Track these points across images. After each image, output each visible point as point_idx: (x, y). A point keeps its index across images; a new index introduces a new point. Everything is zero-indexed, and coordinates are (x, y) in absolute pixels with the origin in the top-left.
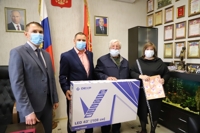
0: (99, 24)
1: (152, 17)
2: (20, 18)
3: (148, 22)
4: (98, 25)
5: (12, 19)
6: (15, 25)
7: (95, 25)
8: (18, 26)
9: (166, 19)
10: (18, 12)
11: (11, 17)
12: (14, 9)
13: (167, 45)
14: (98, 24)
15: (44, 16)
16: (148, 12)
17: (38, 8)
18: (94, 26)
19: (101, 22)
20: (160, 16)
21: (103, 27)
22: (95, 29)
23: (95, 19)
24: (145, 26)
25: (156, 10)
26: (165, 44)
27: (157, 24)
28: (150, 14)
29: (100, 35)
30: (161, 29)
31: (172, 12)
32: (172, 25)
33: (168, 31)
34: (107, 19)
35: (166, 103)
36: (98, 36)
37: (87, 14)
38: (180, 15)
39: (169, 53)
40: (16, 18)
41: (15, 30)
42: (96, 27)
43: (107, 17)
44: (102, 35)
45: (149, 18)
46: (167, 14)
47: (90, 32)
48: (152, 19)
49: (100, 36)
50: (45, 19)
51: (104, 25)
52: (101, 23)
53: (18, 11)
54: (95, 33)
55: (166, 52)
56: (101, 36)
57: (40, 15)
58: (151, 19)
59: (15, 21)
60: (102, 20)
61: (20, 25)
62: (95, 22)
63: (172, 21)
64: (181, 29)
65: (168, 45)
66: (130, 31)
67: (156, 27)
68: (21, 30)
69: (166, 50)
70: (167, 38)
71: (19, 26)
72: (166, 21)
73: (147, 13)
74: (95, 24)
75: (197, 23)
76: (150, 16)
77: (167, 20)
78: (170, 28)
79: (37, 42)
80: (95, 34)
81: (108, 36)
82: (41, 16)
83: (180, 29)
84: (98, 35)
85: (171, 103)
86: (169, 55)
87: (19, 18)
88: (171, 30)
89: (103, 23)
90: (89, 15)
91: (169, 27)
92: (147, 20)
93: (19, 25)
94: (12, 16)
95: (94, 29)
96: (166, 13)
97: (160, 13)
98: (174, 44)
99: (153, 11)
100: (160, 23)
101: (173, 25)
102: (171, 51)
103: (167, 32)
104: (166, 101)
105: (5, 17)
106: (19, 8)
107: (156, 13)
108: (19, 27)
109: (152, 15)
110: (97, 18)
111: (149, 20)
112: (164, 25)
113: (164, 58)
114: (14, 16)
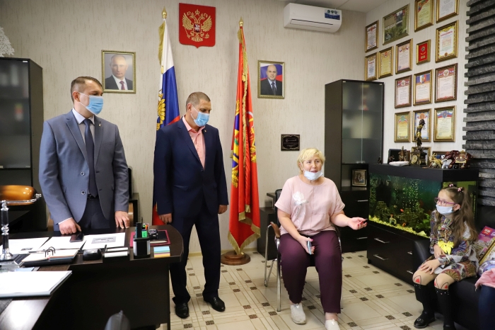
0: (266, 76)
1: (374, 60)
2: (126, 69)
3: (367, 70)
4: (264, 79)
5: (113, 71)
6: (118, 81)
7: (258, 79)
8: (122, 83)
9: (399, 65)
10: (123, 58)
12: (116, 53)
13: (400, 117)
15: (167, 64)
16: (368, 49)
17: (158, 50)
19: (270, 72)
20: (389, 57)
21: (275, 82)
23: (259, 66)
24: (361, 78)
25: (381, 48)
26: (398, 114)
27: (383, 73)
28: (370, 54)
29: (268, 96)
30: (389, 84)
31: (408, 51)
32: (408, 77)
33: (401, 88)
34: (283, 65)
35: (390, 226)
38: (422, 58)
39: (403, 133)
40: (120, 69)
41: (117, 88)
42: (261, 81)
43: (282, 63)
44: (272, 96)
45: (369, 62)
46: (401, 54)
48: (374, 64)
49: (269, 98)
50: (169, 70)
52: (271, 75)
54: (258, 93)
55: (398, 131)
56: (270, 100)
57: (160, 63)
58: (372, 64)
59: (118, 74)
60: (272, 68)
61: (126, 79)
62: (259, 72)
63: (408, 70)
64: (424, 85)
66: (328, 87)
67: (381, 80)
68: (126, 89)
69: (399, 127)
70: (400, 102)
72: (399, 69)
73: (366, 52)
75: (449, 75)
76: (371, 58)
77: (400, 67)
78: (406, 84)
80: (258, 95)
81: (284, 98)
82: (162, 64)
83: (421, 86)
84: (266, 98)
85: (398, 227)
86: (403, 137)
87: (123, 68)
88: (408, 87)
89: (275, 74)
91: (403, 81)
92: (366, 65)
93: (124, 80)
94: (112, 64)
95: (257, 85)
96: (400, 53)
97: (388, 52)
98: (412, 114)
99: (376, 47)
100: (389, 72)
101: (410, 76)
102: (407, 127)
103: (400, 90)
105: (102, 65)
106: (124, 51)
107: (381, 52)
108: (124, 84)
109: (375, 56)
110: (263, 65)
111: (369, 66)
112: (395, 77)
113: (395, 142)
114: (116, 65)
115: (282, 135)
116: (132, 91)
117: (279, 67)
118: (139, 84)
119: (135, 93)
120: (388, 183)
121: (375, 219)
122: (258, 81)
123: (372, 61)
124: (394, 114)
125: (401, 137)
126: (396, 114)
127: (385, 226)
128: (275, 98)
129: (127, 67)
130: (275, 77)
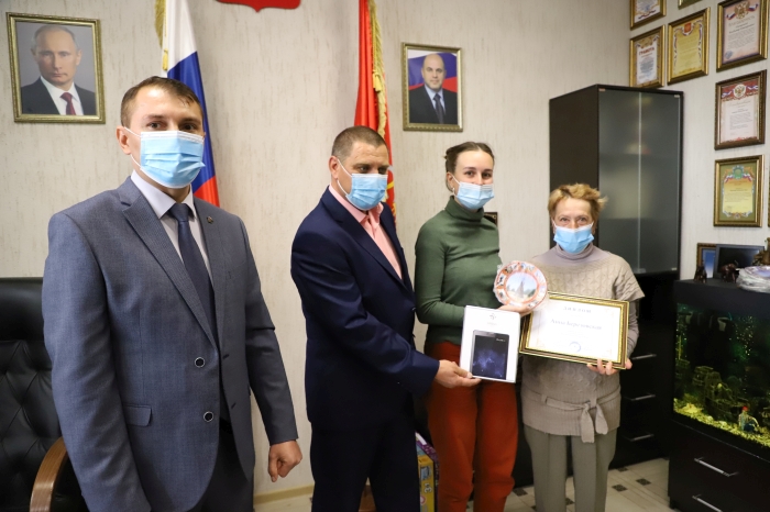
0: (422, 80)
1: (655, 44)
2: (75, 62)
3: (635, 65)
4: (417, 85)
5: (42, 66)
6: (56, 93)
7: (404, 86)
8: (66, 97)
9: (727, 50)
10: (68, 35)
11: (38, 55)
12: (49, 23)
13: (730, 169)
14: (417, 81)
15: (179, 45)
16: (637, 20)
17: (154, 11)
18: (400, 88)
19: (431, 69)
20: (696, 36)
21: (441, 94)
22: (404, 104)
23: (403, 56)
24: (623, 82)
25: (674, 13)
26: (721, 163)
27: (678, 71)
28: (644, 31)
29: (427, 126)
30: (698, 99)
31: (756, 14)
32: (756, 74)
33: (734, 102)
34: (458, 55)
35: (744, 435)
36: (419, 133)
37: (371, 33)
39: (739, 202)
40: (59, 62)
42: (410, 92)
43: (456, 50)
44: (435, 126)
45: (639, 50)
46: (731, 26)
47: (386, 114)
48: (654, 54)
49: (429, 130)
50: (183, 61)
51: (444, 83)
52: (432, 77)
53: (67, 30)
54: (404, 119)
55: (725, 199)
56: (432, 134)
57: (161, 44)
58: (648, 54)
59: (55, 75)
60: (434, 62)
62: (404, 71)
65: (734, 167)
66: (556, 105)
67: (676, 87)
68: (79, 114)
69: (726, 191)
70: (729, 136)
71: (71, 96)
72: (726, 60)
73: (632, 29)
74: (404, 81)
76: (647, 39)
77: (731, 54)
78: (748, 91)
79: (171, 175)
80: (405, 124)
81: (461, 131)
82: (165, 46)
84: (421, 130)
86: (739, 214)
87: (69, 60)
88: (754, 100)
89: (441, 76)
90: (381, 41)
91: (740, 86)
92: (632, 56)
93: (72, 91)
94: (38, 50)
95: (400, 100)
96: (728, 22)
97: (693, 22)
98: (766, 161)
99: (660, 15)
100: (696, 66)
101: (762, 74)
102: (751, 192)
103: (728, 107)
104: (741, 424)
105: (11, 59)
106: (70, 15)
107: (674, 24)
108: (73, 101)
109: (657, 36)
110: (413, 54)
111: (640, 59)
112: (714, 77)
113: (715, 225)
114: (51, 53)
116: (96, 118)
117: (449, 58)
118: (112, 100)
119: (102, 122)
120: (723, 325)
121: (691, 410)
122: (404, 91)
123: (649, 47)
124: (713, 163)
125: (733, 214)
126: (717, 162)
127: (726, 434)
128: (442, 131)
129: (79, 58)
130: (440, 82)
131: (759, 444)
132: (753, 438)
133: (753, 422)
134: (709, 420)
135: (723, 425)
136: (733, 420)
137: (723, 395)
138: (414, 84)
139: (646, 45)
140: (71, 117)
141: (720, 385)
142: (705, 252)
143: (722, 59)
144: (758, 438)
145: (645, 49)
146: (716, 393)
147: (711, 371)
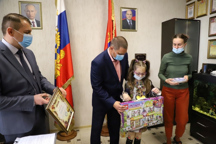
0: (126, 17)
1: (193, 7)
2: (35, 13)
3: (187, 12)
4: (124, 19)
5: (27, 14)
9: (213, 8)
10: (34, 6)
11: (26, 12)
12: (29, 3)
13: (213, 42)
15: (61, 9)
18: (120, 19)
19: (128, 14)
20: (204, 4)
21: (131, 21)
22: (121, 24)
23: (121, 11)
24: (183, 18)
26: (210, 40)
27: (199, 15)
28: (190, 3)
29: (127, 30)
30: (204, 22)
33: (214, 23)
34: (136, 10)
35: (210, 116)
36: (125, 32)
37: (111, 5)
39: (214, 53)
40: (31, 13)
42: (123, 20)
43: (135, 9)
44: (129, 30)
45: (189, 8)
47: (115, 26)
48: (193, 9)
49: (127, 31)
50: (62, 13)
51: (132, 18)
52: (129, 16)
53: (33, 5)
54: (121, 28)
55: (211, 51)
56: (128, 32)
57: (56, 8)
58: (191, 9)
59: (30, 17)
60: (129, 12)
61: (36, 20)
62: (121, 15)
65: (214, 42)
66: (163, 24)
67: (198, 19)
68: (36, 27)
69: (211, 49)
70: (213, 33)
71: (34, 22)
72: (213, 11)
73: (187, 2)
74: (121, 17)
76: (191, 5)
77: (214, 9)
80: (121, 29)
81: (136, 31)
86: (214, 55)
87: (34, 13)
89: (131, 16)
90: (114, 7)
92: (187, 10)
93: (34, 21)
94: (26, 10)
95: (120, 23)
100: (204, 13)
103: (213, 25)
104: (210, 113)
105: (20, 12)
106: (34, 1)
107: (199, 1)
108: (35, 23)
109: (194, 4)
110: (123, 10)
111: (189, 11)
112: (209, 16)
113: (208, 58)
114: (29, 11)
115: (136, 54)
116: (40, 28)
117: (133, 11)
118: (44, 23)
119: (42, 29)
120: (207, 86)
121: (197, 109)
122: (121, 20)
123: (192, 7)
124: (208, 40)
125: (213, 55)
126: (209, 40)
127: (206, 116)
128: (131, 31)
129: (36, 12)
130: (131, 18)
131: (214, 119)
132: (213, 117)
133: (213, 113)
134: (201, 112)
135: (205, 113)
136: (208, 112)
137: (206, 105)
138: (123, 18)
139: (191, 7)
140: (34, 28)
141: (205, 103)
142: (205, 66)
143: (212, 11)
144: (214, 117)
145: (190, 8)
146: (204, 105)
147: (203, 99)
